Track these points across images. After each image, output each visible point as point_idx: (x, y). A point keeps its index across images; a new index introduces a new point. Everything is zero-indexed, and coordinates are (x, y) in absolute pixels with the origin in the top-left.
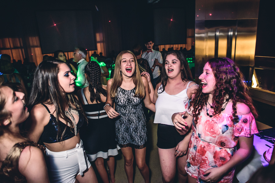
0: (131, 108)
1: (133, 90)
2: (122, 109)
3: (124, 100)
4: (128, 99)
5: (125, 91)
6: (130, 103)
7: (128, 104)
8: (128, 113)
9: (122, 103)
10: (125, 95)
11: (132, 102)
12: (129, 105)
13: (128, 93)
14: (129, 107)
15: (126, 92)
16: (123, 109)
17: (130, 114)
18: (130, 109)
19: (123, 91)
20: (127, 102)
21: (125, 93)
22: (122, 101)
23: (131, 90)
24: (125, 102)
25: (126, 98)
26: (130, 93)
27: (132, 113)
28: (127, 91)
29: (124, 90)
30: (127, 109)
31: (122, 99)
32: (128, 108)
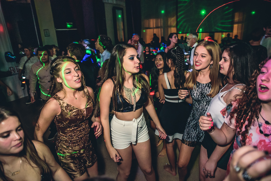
0: (205, 103)
1: (209, 84)
2: (196, 103)
3: (197, 94)
4: (202, 93)
5: (199, 84)
6: (203, 98)
7: (201, 98)
8: (201, 109)
9: (195, 96)
10: (199, 88)
11: (205, 97)
12: (203, 100)
13: (202, 86)
14: (204, 102)
15: (201, 86)
16: (198, 104)
17: (203, 111)
18: (204, 105)
19: (198, 84)
20: (200, 97)
21: (199, 87)
22: (195, 95)
23: (206, 84)
24: (199, 96)
25: (200, 91)
26: (205, 87)
27: (205, 110)
28: (202, 84)
29: (198, 82)
30: (201, 105)
31: (195, 92)
32: (202, 103)
